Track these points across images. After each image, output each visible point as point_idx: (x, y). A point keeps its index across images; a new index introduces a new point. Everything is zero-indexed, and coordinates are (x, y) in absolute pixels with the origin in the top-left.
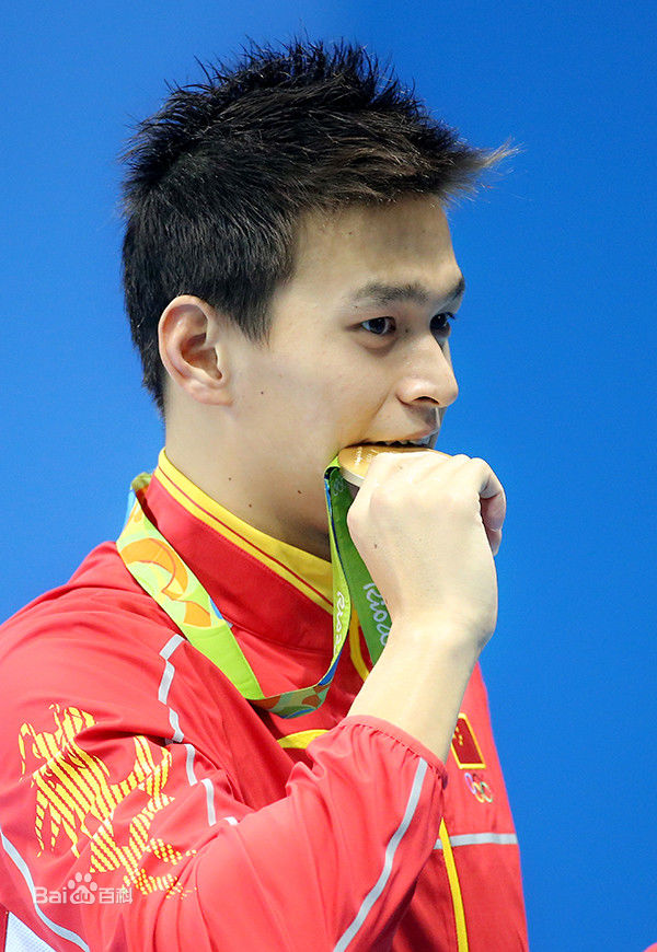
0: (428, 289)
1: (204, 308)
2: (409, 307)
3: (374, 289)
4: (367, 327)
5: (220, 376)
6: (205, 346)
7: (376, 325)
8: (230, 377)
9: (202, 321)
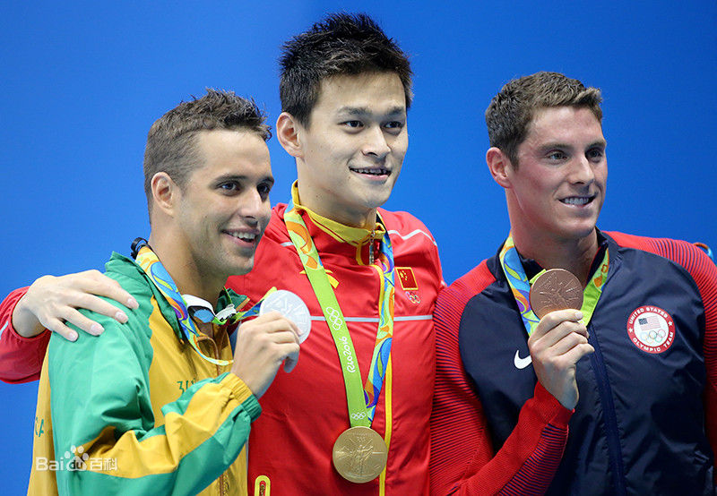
0: (373, 110)
1: (290, 117)
4: (349, 124)
5: (299, 146)
6: (294, 133)
7: (354, 123)
8: (302, 146)
9: (291, 123)
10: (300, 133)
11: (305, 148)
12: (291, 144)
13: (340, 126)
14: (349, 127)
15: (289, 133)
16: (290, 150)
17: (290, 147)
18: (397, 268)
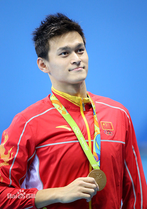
4: (63, 54)
10: (47, 64)
11: (50, 69)
12: (44, 68)
13: (60, 56)
15: (43, 65)
16: (45, 71)
17: (44, 70)
18: (101, 122)
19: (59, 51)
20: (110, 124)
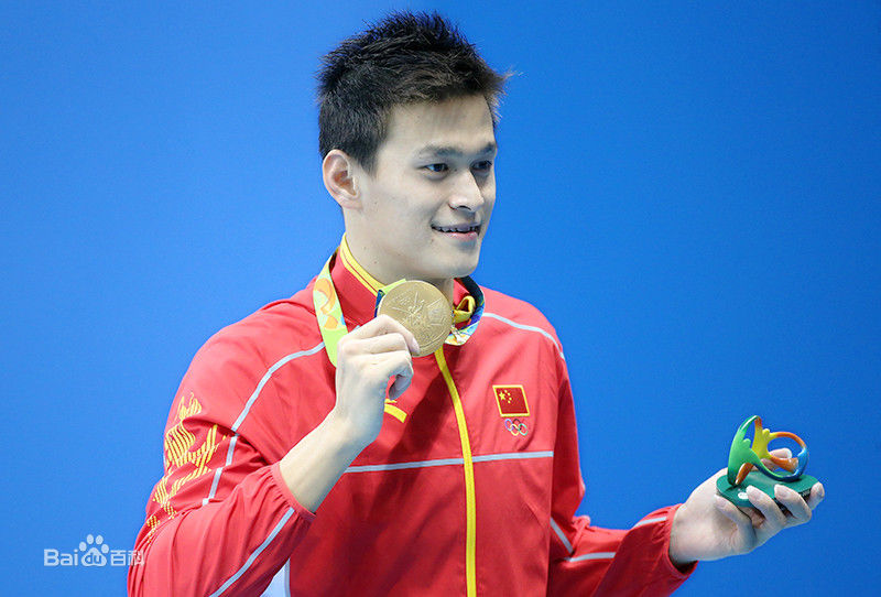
0: (464, 148)
1: (344, 156)
2: (453, 158)
3: (430, 149)
4: (432, 168)
5: (354, 194)
6: (348, 177)
7: (437, 167)
8: (360, 194)
9: (345, 164)
11: (364, 198)
12: (344, 191)
14: (431, 173)
16: (344, 201)
17: (342, 196)
18: (495, 387)
19: (426, 155)
20: (519, 390)
